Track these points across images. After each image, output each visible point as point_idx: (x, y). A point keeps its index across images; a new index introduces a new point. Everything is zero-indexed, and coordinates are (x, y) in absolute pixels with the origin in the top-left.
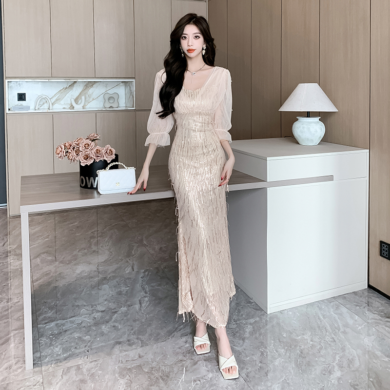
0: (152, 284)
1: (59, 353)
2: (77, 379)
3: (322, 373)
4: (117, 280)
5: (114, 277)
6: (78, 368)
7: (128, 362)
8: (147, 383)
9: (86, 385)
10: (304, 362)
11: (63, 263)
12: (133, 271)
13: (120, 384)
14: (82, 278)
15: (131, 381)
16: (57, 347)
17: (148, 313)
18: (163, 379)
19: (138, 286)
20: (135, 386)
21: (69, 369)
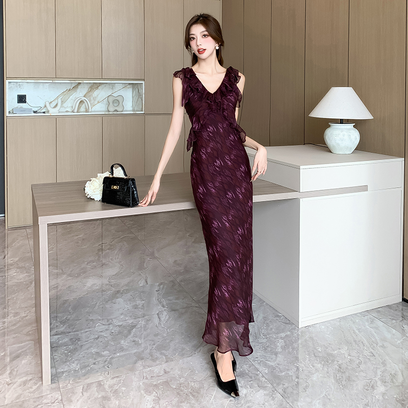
0: (169, 298)
1: (77, 369)
2: (100, 396)
3: (364, 388)
4: (131, 293)
5: (128, 291)
6: (100, 384)
7: (154, 378)
8: (176, 399)
9: (110, 402)
10: (344, 377)
11: (71, 276)
12: (147, 284)
13: (147, 401)
14: (94, 291)
15: (158, 398)
16: (73, 363)
17: (169, 328)
18: (193, 396)
19: (154, 300)
20: (163, 403)
21: (89, 385)
